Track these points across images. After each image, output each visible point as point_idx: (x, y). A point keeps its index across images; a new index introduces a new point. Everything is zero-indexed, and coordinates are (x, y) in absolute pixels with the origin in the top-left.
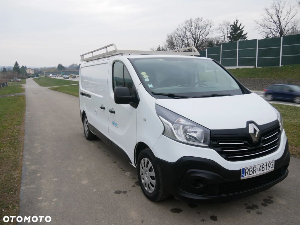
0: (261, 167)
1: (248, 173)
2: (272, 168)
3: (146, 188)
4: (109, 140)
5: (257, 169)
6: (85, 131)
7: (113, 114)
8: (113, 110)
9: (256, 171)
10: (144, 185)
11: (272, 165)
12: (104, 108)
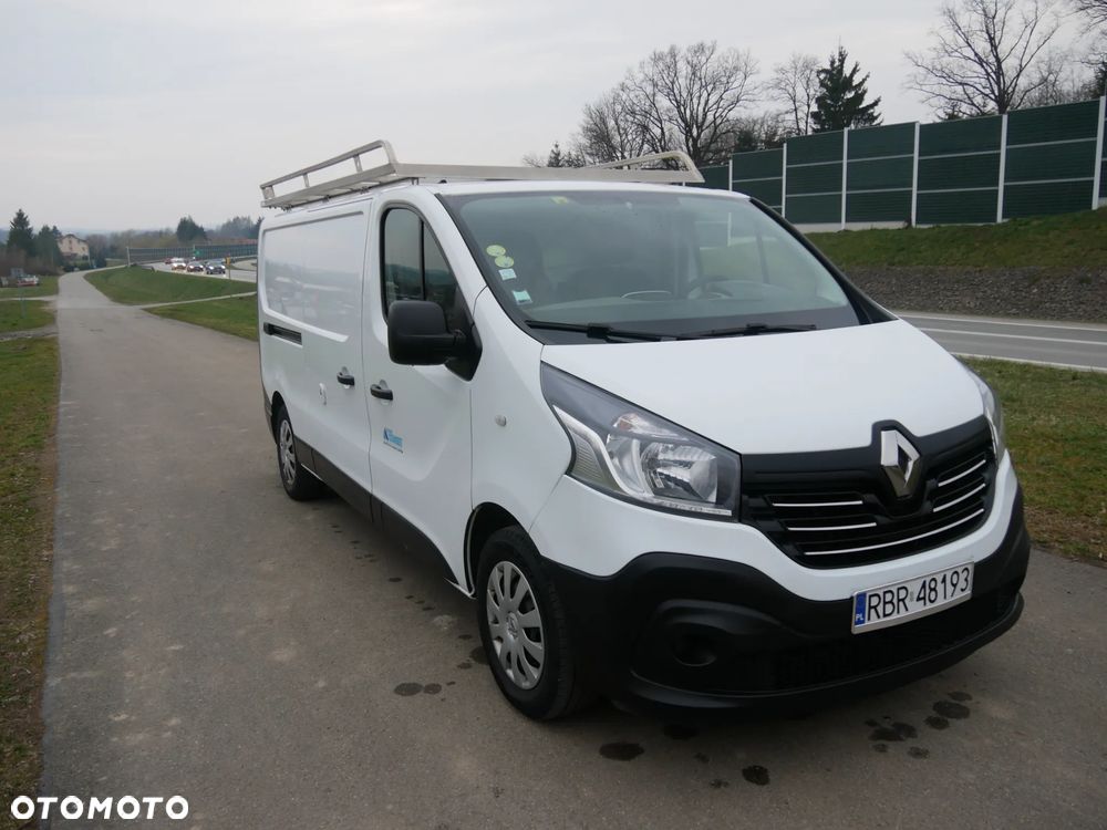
0: (924, 586)
1: (880, 609)
2: (962, 590)
3: (510, 673)
4: (371, 497)
5: (912, 593)
6: (282, 465)
7: (385, 402)
8: (384, 389)
9: (906, 601)
10: (504, 661)
11: (966, 580)
12: (350, 382)
